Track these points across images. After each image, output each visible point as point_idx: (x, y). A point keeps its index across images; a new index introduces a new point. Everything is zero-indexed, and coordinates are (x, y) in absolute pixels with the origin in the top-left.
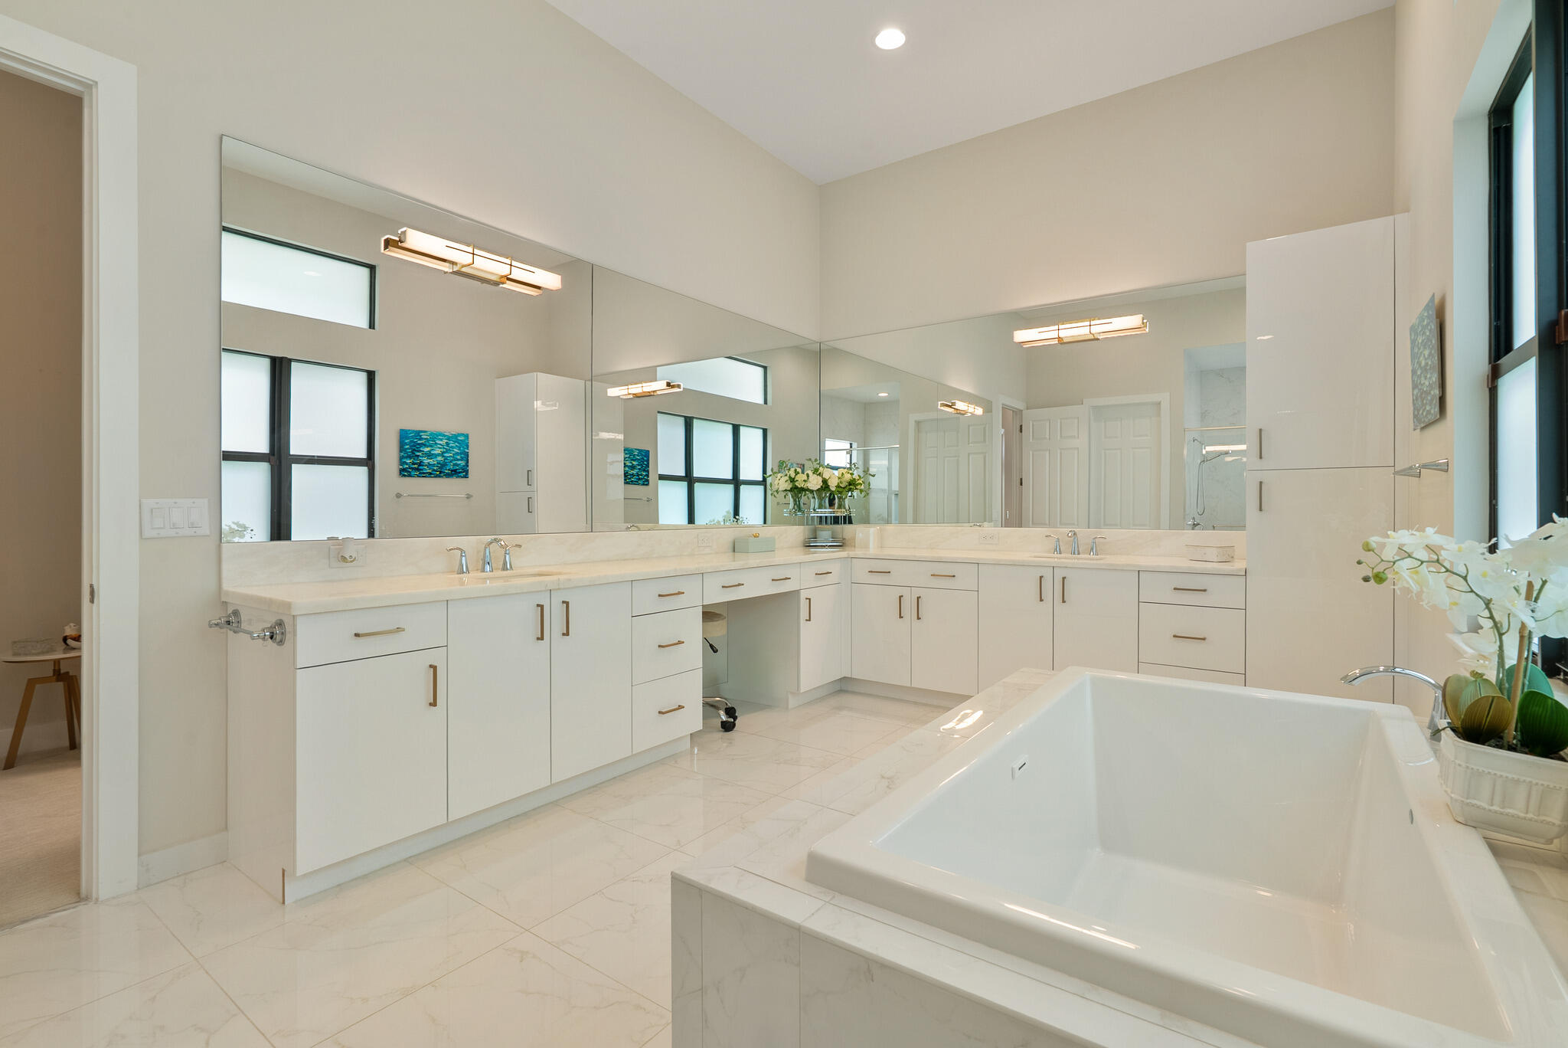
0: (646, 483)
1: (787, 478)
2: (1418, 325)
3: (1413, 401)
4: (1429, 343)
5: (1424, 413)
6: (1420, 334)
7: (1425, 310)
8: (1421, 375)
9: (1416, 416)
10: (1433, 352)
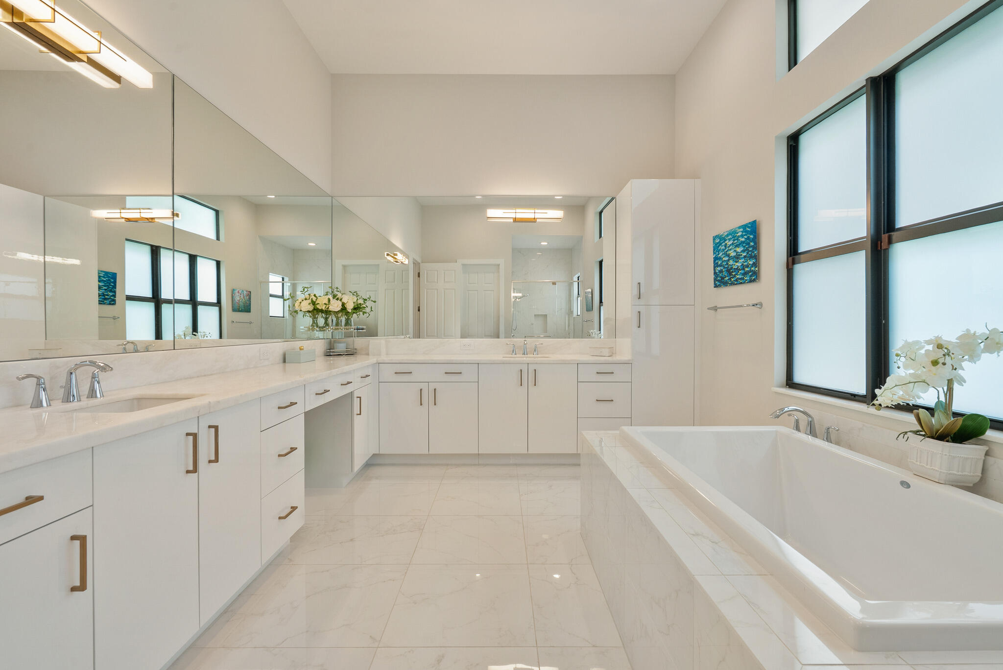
0: (113, 302)
1: (310, 301)
2: (727, 236)
3: (715, 273)
4: (744, 245)
5: (732, 279)
6: (730, 240)
7: (739, 228)
8: (728, 260)
9: (719, 281)
10: (750, 249)
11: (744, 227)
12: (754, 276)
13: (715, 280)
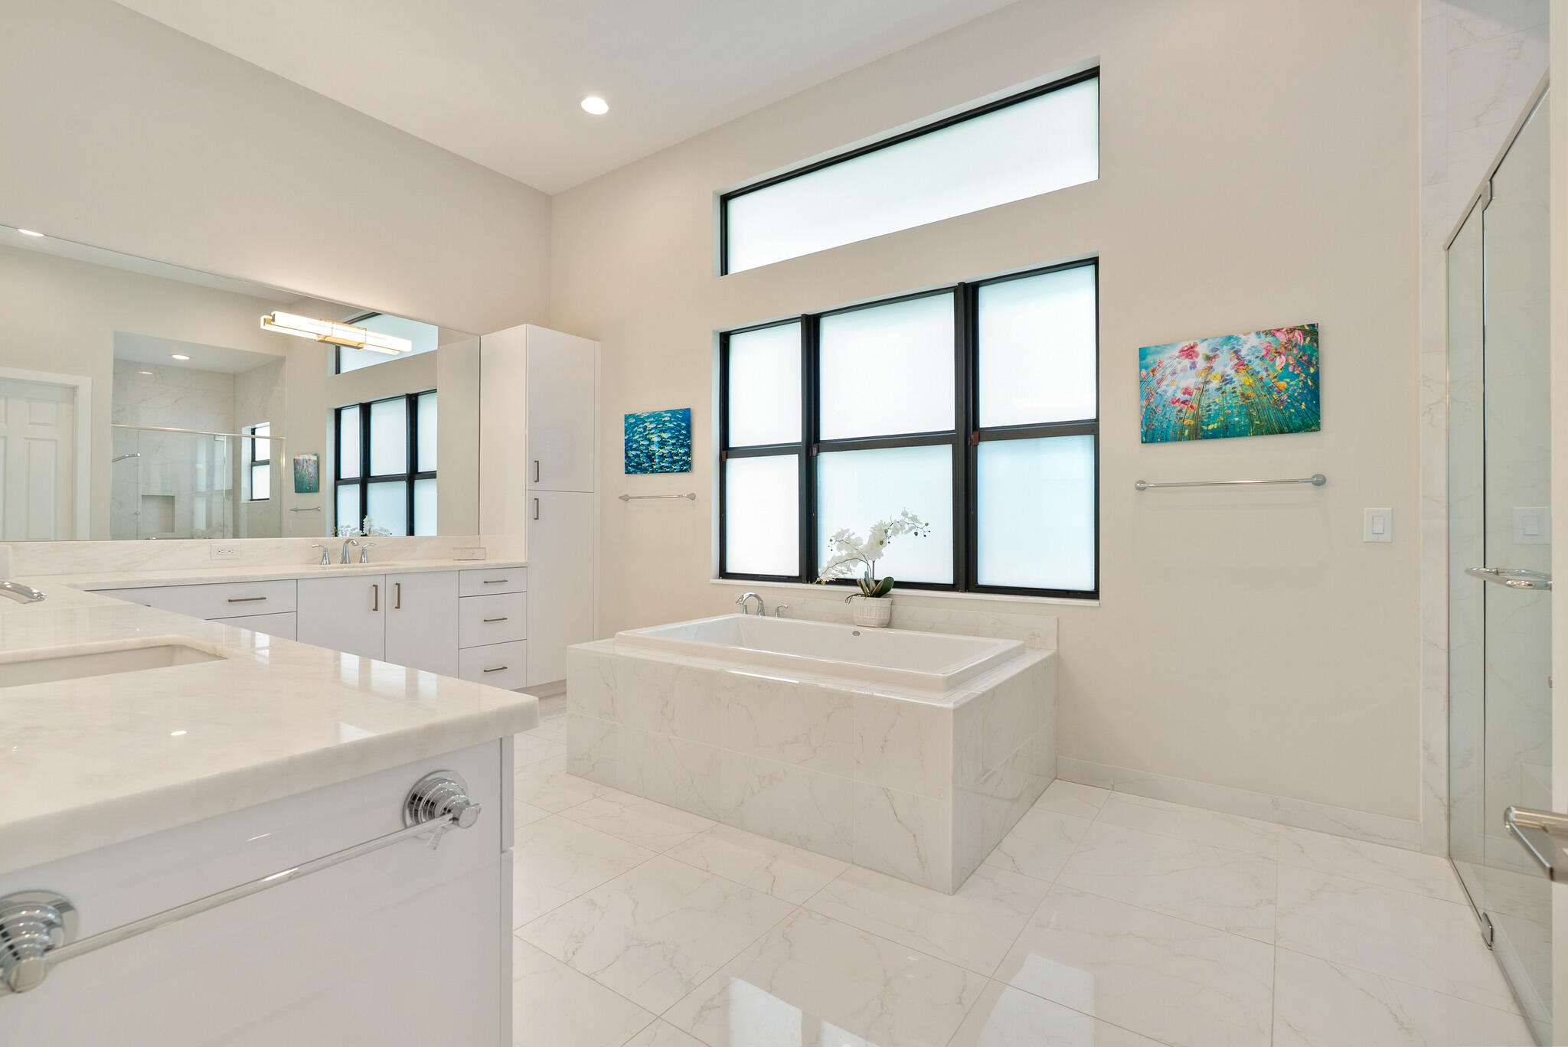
2: (648, 417)
3: (627, 457)
4: (673, 431)
5: (655, 467)
6: (651, 423)
7: (666, 412)
8: (649, 445)
9: (633, 466)
10: (682, 437)
11: (674, 412)
12: (686, 466)
13: (627, 465)
